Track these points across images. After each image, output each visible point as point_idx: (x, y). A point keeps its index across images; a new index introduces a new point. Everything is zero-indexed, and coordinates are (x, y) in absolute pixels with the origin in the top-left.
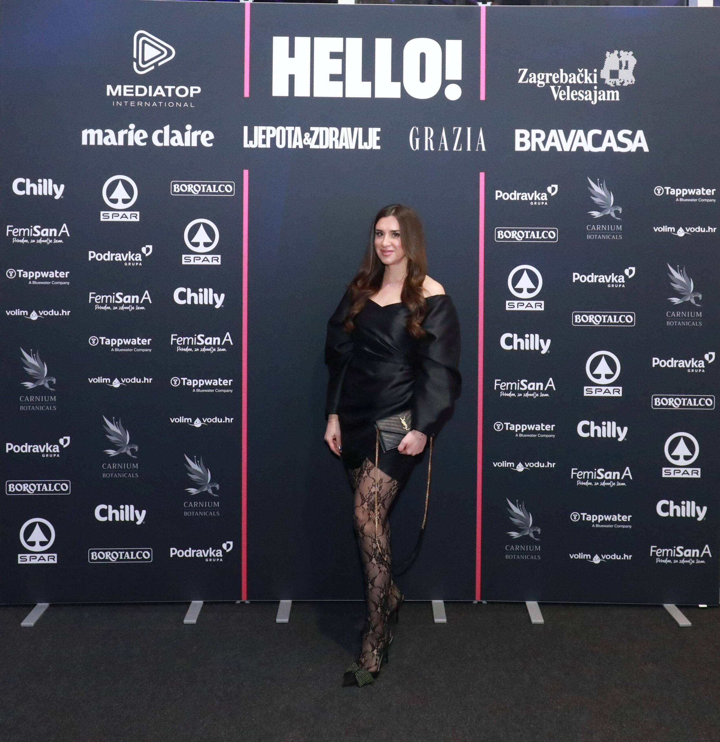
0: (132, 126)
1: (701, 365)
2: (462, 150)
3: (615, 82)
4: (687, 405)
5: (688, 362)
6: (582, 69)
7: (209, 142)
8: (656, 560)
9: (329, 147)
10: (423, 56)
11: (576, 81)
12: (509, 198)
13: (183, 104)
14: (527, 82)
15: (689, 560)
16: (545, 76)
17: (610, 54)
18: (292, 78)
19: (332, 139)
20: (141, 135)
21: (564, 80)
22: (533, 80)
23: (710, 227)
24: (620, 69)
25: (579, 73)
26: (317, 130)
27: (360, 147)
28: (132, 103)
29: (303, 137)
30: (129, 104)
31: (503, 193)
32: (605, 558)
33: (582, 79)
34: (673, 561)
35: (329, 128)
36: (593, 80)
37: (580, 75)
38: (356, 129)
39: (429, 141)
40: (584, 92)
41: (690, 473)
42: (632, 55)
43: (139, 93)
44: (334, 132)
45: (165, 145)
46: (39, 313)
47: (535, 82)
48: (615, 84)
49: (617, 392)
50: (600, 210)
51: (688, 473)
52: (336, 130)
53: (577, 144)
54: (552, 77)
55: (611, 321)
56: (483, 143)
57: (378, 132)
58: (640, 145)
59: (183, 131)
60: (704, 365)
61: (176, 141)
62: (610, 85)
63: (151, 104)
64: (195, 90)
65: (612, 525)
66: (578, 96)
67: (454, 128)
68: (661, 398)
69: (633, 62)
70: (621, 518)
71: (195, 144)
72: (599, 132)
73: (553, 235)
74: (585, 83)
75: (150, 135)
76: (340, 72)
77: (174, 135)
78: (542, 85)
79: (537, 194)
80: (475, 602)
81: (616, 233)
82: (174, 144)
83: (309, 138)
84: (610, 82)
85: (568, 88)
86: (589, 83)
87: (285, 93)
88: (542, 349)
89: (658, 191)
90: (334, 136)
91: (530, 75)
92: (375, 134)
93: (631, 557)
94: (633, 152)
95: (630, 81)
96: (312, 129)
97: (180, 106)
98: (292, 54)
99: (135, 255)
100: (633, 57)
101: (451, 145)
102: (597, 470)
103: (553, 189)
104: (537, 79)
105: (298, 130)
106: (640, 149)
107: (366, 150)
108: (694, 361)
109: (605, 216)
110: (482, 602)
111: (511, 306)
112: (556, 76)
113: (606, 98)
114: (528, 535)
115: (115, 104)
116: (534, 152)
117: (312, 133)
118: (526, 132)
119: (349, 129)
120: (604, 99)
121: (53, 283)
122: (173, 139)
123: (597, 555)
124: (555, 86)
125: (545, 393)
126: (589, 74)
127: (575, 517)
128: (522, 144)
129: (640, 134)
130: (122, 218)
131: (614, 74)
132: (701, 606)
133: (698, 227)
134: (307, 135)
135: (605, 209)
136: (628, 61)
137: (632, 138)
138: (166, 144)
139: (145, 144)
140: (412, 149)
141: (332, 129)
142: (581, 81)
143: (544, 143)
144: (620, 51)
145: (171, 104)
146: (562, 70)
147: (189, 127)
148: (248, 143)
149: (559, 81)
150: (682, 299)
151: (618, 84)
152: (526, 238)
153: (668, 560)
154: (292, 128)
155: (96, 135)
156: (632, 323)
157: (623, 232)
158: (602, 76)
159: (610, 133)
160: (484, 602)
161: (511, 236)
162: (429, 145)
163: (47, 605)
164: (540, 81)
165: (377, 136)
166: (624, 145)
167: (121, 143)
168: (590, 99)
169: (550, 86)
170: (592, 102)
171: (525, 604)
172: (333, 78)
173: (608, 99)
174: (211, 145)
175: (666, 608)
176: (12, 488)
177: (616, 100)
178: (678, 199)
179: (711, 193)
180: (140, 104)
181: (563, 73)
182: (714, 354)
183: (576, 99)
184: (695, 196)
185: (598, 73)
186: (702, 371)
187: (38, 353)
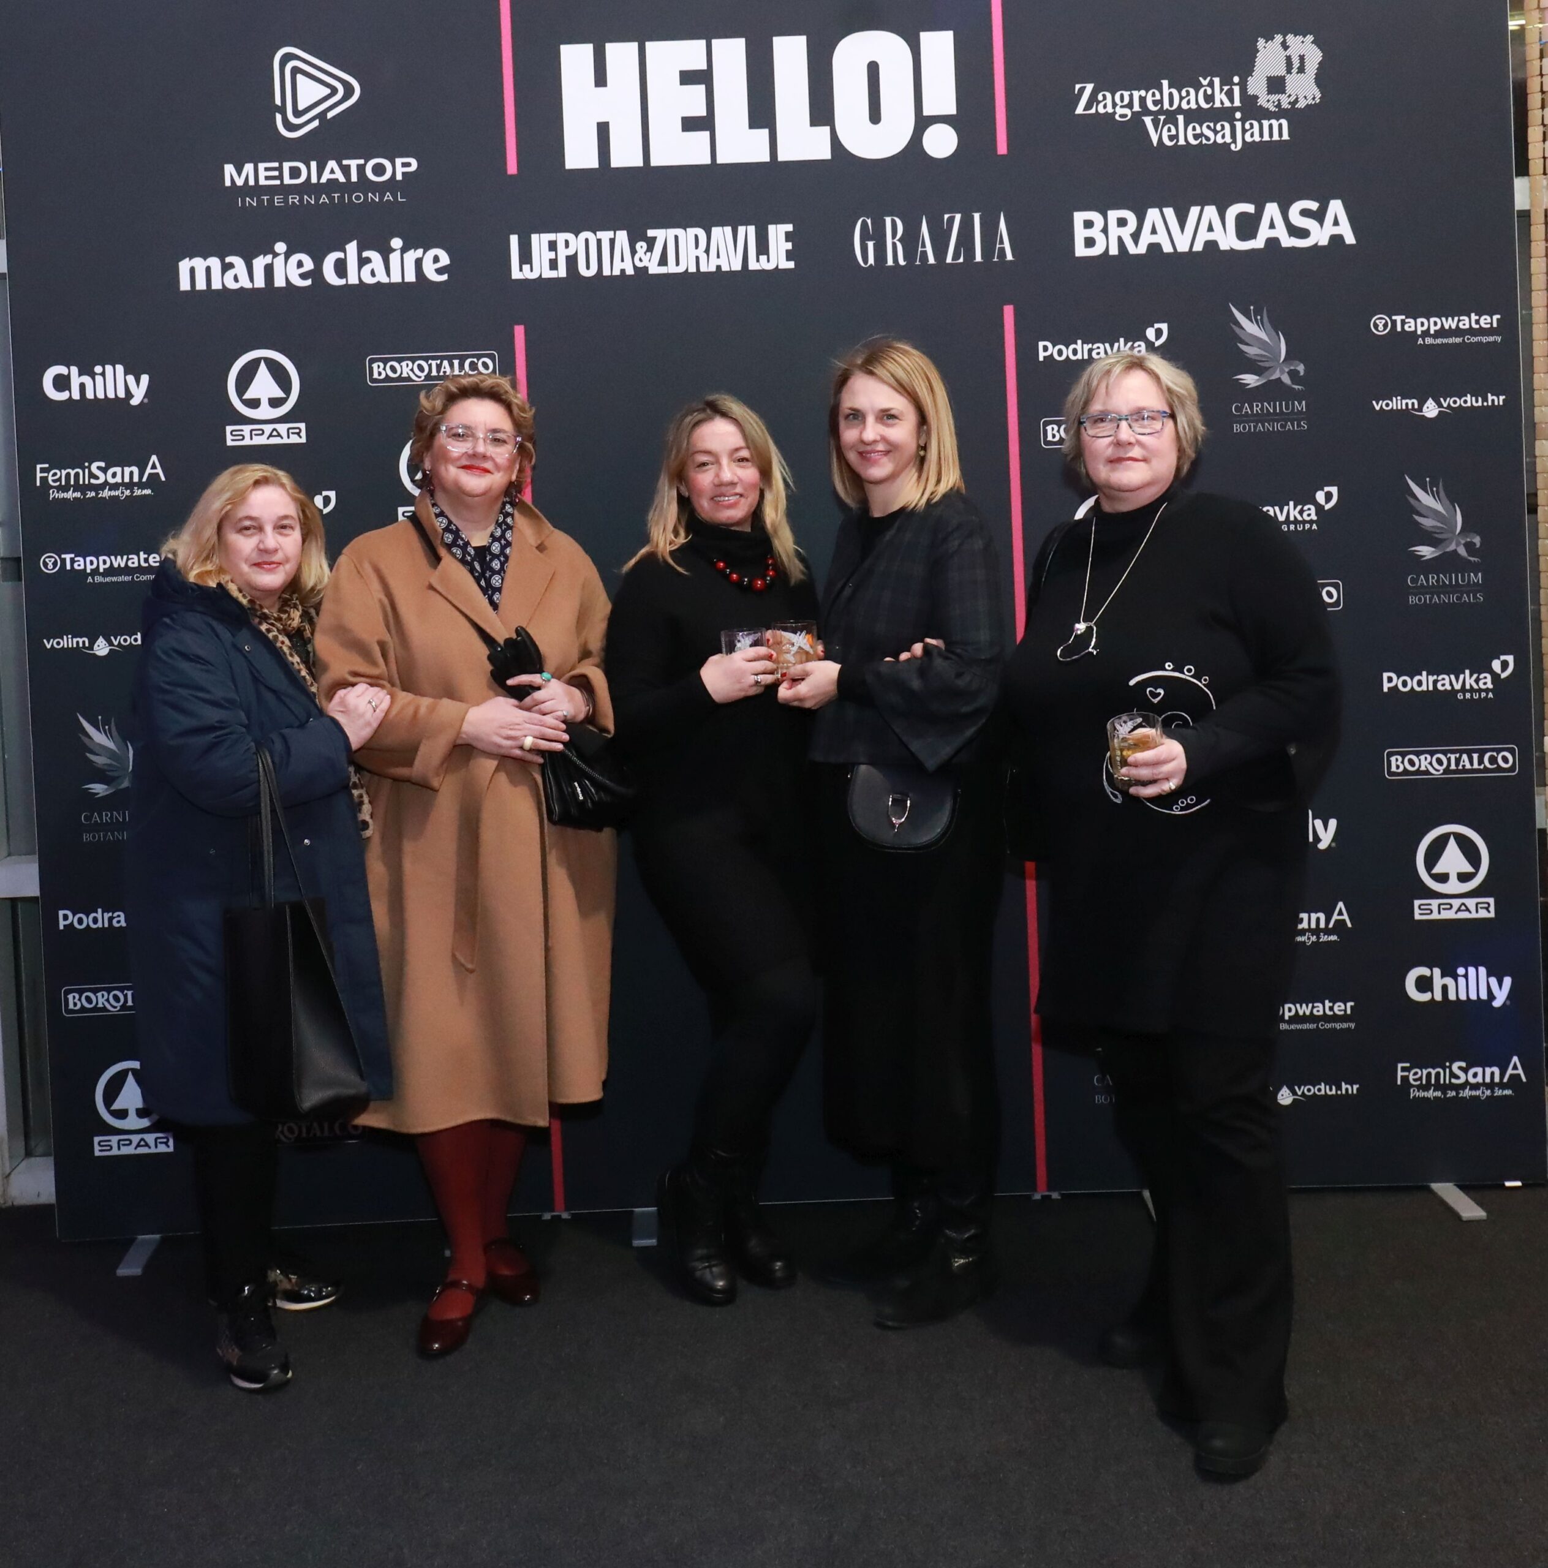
0: (281, 247)
1: (1485, 684)
2: (964, 259)
3: (1279, 100)
4: (1460, 767)
5: (1457, 679)
6: (1209, 78)
7: (439, 271)
8: (1410, 1093)
9: (687, 269)
10: (873, 69)
11: (1197, 102)
12: (1068, 356)
14: (1093, 111)
15: (1478, 1089)
16: (1131, 96)
17: (1266, 42)
18: (603, 130)
19: (693, 253)
20: (300, 264)
21: (1171, 103)
22: (1105, 106)
23: (1491, 395)
24: (1287, 73)
25: (1202, 86)
26: (660, 235)
27: (753, 265)
28: (278, 199)
29: (633, 252)
30: (271, 201)
31: (1054, 347)
32: (1303, 1092)
33: (1209, 98)
34: (1445, 1093)
35: (685, 230)
36: (1232, 100)
37: (1205, 91)
38: (741, 230)
39: (894, 245)
40: (1215, 126)
41: (1472, 909)
42: (1312, 42)
43: (291, 178)
44: (696, 237)
45: (350, 282)
46: (112, 642)
47: (1110, 110)
48: (1279, 105)
50: (1258, 371)
51: (1468, 910)
52: (701, 233)
53: (1203, 236)
54: (1145, 98)
56: (1007, 245)
57: (787, 234)
58: (1336, 231)
59: (386, 253)
60: (1492, 683)
61: (373, 274)
62: (1268, 109)
63: (317, 199)
64: (404, 165)
65: (1314, 1023)
66: (1202, 135)
67: (946, 216)
68: (1403, 755)
69: (1314, 56)
70: (1331, 1009)
72: (1250, 208)
74: (1215, 106)
76: (702, 112)
77: (368, 260)
78: (1126, 116)
79: (1126, 344)
80: (1037, 1196)
82: (368, 279)
83: (645, 253)
84: (1268, 101)
85: (1181, 118)
86: (1225, 106)
89: (1380, 324)
90: (697, 247)
91: (1100, 97)
92: (782, 237)
93: (1357, 1089)
94: (1323, 247)
95: (1310, 97)
96: (651, 233)
97: (377, 200)
98: (601, 80)
100: (1314, 47)
101: (940, 252)
103: (1158, 333)
104: (1114, 105)
105: (622, 236)
106: (1336, 239)
107: (763, 271)
108: (1471, 676)
109: (1269, 383)
110: (1051, 1196)
112: (1154, 95)
113: (1261, 135)
115: (244, 201)
116: (1114, 257)
117: (651, 243)
118: (1095, 216)
119: (728, 230)
120: (1257, 138)
121: (137, 577)
122: (366, 269)
123: (1285, 1087)
124: (1152, 117)
126: (1224, 87)
128: (1090, 242)
129: (1336, 207)
130: (271, 438)
131: (1276, 85)
132: (1508, 1184)
133: (1466, 396)
134: (641, 246)
135: (1270, 368)
136: (1304, 56)
137: (1319, 216)
138: (353, 279)
139: (308, 282)
140: (860, 265)
141: (692, 231)
142: (1207, 102)
143: (1136, 237)
144: (1287, 35)
145: (358, 198)
146: (1165, 83)
148: (521, 270)
149: (1160, 106)
150: (1440, 547)
151: (1285, 105)
153: (1434, 1091)
154: (610, 234)
155: (208, 270)
156: (1337, 603)
157: (1308, 416)
158: (1251, 91)
159: (1272, 210)
160: (1055, 1195)
162: (895, 254)
163: (157, 1237)
164: (1121, 107)
165: (787, 240)
166: (1303, 233)
167: (260, 282)
168: (1228, 139)
169: (1143, 118)
170: (1233, 147)
171: (1139, 1195)
172: (690, 124)
173: (1266, 138)
174: (445, 277)
175: (1436, 1190)
176: (74, 1001)
177: (1283, 139)
178: (1420, 339)
179: (1491, 324)
180: (293, 199)
181: (1169, 88)
182: (1510, 659)
183: (1197, 142)
184: (1458, 332)
185: (1243, 85)
186: (1489, 696)
187: (113, 723)
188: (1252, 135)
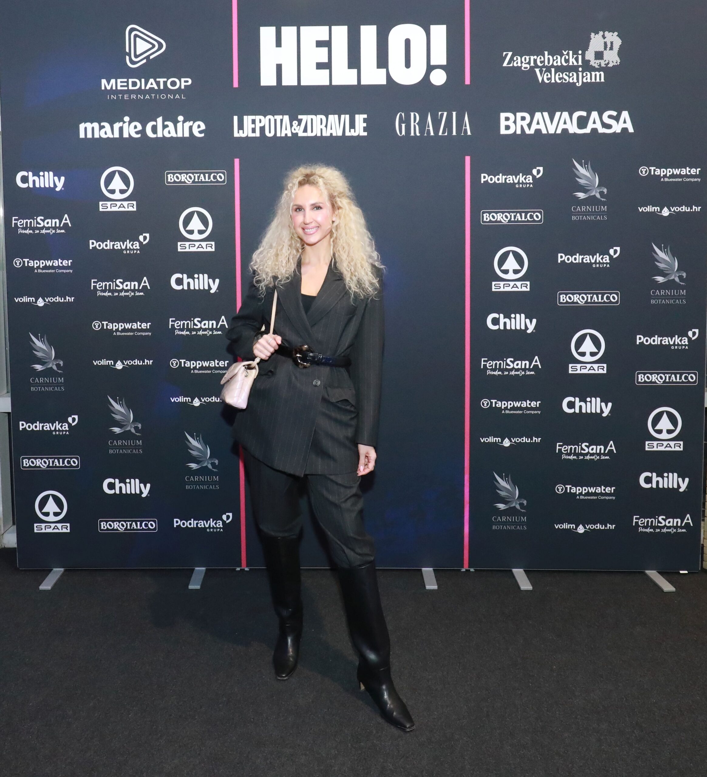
0: (127, 119)
1: (684, 342)
2: (447, 134)
3: (600, 63)
4: (671, 381)
5: (672, 340)
6: (567, 51)
7: (200, 132)
8: (639, 529)
9: (316, 134)
10: (408, 42)
11: (561, 63)
12: (495, 181)
13: (174, 96)
14: (511, 65)
15: (671, 529)
16: (530, 59)
17: (595, 35)
18: (279, 67)
19: (320, 127)
20: (135, 127)
21: (549, 63)
22: (517, 63)
23: (695, 206)
24: (605, 50)
25: (564, 55)
26: (304, 118)
27: (348, 134)
28: (126, 96)
29: (291, 126)
30: (123, 97)
31: (488, 176)
32: (589, 528)
33: (567, 61)
34: (655, 530)
35: (316, 116)
36: (577, 62)
37: (565, 57)
38: (343, 116)
39: (415, 126)
40: (569, 74)
41: (673, 446)
42: (617, 36)
43: (133, 86)
44: (321, 119)
45: (158, 136)
46: (45, 300)
47: (519, 65)
48: (600, 65)
49: (601, 369)
50: (585, 191)
51: (670, 447)
52: (323, 117)
53: (561, 126)
54: (537, 59)
55: (596, 301)
56: (468, 128)
57: (364, 119)
58: (625, 126)
59: (175, 122)
60: (688, 342)
61: (169, 132)
62: (595, 67)
63: (144, 97)
64: (185, 82)
65: (596, 496)
66: (563, 78)
67: (440, 113)
68: (645, 374)
69: (618, 42)
70: (605, 490)
71: (187, 135)
72: (584, 114)
73: (538, 216)
74: (570, 65)
75: (144, 126)
76: (326, 60)
77: (167, 126)
78: (527, 68)
79: (522, 177)
80: (463, 570)
81: (602, 213)
82: (167, 135)
83: (297, 126)
84: (595, 63)
85: (553, 70)
86: (574, 65)
87: (273, 82)
88: (528, 329)
89: (643, 171)
90: (321, 124)
91: (515, 59)
92: (362, 121)
93: (615, 527)
94: (618, 133)
95: (615, 62)
96: (300, 117)
97: (172, 98)
98: (279, 43)
99: (133, 243)
100: (618, 38)
101: (436, 130)
102: (582, 444)
103: (538, 172)
104: (522, 62)
105: (286, 118)
106: (625, 130)
107: (352, 137)
108: (678, 338)
109: (590, 197)
110: (470, 570)
111: (497, 287)
112: (540, 58)
113: (591, 79)
114: (515, 507)
115: (110, 97)
116: (519, 135)
117: (300, 121)
118: (511, 115)
120: (589, 81)
121: (57, 271)
122: (166, 130)
123: (581, 525)
124: (540, 69)
125: (530, 371)
126: (574, 56)
127: (560, 489)
128: (507, 128)
129: (625, 114)
130: (120, 208)
131: (599, 55)
132: (681, 572)
133: (683, 206)
134: (295, 123)
135: (591, 190)
136: (613, 42)
137: (617, 119)
138: (160, 135)
139: (139, 136)
140: (397, 134)
141: (319, 117)
142: (566, 63)
143: (529, 125)
144: (605, 32)
145: (163, 96)
146: (546, 53)
147: (181, 118)
148: (238, 132)
149: (543, 63)
150: (667, 277)
151: (603, 65)
152: (512, 220)
153: (650, 529)
154: (281, 117)
155: (93, 128)
156: (617, 302)
157: (608, 213)
158: (587, 58)
159: (595, 115)
160: (472, 570)
161: (497, 219)
162: (415, 131)
163: (62, 569)
164: (525, 63)
165: (364, 122)
166: (609, 126)
167: (117, 135)
168: (575, 81)
169: (535, 69)
170: (577, 84)
171: (511, 571)
172: (320, 66)
173: (593, 80)
174: (203, 135)
175: (648, 574)
176: (26, 463)
177: (601, 81)
178: (662, 179)
179: (696, 172)
180: (133, 96)
181: (548, 55)
182: (697, 331)
183: (560, 82)
184: (680, 176)
185: (583, 55)
186: (686, 348)
187: (45, 337)
188: (587, 79)
